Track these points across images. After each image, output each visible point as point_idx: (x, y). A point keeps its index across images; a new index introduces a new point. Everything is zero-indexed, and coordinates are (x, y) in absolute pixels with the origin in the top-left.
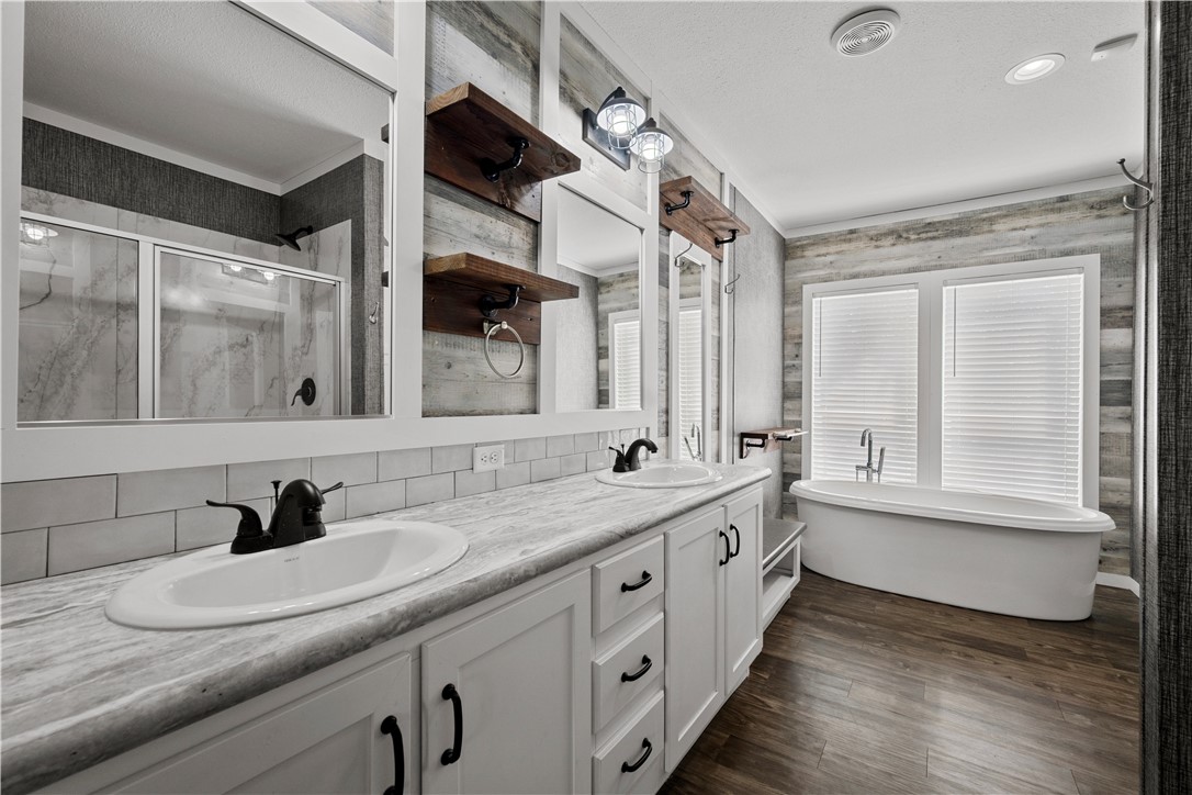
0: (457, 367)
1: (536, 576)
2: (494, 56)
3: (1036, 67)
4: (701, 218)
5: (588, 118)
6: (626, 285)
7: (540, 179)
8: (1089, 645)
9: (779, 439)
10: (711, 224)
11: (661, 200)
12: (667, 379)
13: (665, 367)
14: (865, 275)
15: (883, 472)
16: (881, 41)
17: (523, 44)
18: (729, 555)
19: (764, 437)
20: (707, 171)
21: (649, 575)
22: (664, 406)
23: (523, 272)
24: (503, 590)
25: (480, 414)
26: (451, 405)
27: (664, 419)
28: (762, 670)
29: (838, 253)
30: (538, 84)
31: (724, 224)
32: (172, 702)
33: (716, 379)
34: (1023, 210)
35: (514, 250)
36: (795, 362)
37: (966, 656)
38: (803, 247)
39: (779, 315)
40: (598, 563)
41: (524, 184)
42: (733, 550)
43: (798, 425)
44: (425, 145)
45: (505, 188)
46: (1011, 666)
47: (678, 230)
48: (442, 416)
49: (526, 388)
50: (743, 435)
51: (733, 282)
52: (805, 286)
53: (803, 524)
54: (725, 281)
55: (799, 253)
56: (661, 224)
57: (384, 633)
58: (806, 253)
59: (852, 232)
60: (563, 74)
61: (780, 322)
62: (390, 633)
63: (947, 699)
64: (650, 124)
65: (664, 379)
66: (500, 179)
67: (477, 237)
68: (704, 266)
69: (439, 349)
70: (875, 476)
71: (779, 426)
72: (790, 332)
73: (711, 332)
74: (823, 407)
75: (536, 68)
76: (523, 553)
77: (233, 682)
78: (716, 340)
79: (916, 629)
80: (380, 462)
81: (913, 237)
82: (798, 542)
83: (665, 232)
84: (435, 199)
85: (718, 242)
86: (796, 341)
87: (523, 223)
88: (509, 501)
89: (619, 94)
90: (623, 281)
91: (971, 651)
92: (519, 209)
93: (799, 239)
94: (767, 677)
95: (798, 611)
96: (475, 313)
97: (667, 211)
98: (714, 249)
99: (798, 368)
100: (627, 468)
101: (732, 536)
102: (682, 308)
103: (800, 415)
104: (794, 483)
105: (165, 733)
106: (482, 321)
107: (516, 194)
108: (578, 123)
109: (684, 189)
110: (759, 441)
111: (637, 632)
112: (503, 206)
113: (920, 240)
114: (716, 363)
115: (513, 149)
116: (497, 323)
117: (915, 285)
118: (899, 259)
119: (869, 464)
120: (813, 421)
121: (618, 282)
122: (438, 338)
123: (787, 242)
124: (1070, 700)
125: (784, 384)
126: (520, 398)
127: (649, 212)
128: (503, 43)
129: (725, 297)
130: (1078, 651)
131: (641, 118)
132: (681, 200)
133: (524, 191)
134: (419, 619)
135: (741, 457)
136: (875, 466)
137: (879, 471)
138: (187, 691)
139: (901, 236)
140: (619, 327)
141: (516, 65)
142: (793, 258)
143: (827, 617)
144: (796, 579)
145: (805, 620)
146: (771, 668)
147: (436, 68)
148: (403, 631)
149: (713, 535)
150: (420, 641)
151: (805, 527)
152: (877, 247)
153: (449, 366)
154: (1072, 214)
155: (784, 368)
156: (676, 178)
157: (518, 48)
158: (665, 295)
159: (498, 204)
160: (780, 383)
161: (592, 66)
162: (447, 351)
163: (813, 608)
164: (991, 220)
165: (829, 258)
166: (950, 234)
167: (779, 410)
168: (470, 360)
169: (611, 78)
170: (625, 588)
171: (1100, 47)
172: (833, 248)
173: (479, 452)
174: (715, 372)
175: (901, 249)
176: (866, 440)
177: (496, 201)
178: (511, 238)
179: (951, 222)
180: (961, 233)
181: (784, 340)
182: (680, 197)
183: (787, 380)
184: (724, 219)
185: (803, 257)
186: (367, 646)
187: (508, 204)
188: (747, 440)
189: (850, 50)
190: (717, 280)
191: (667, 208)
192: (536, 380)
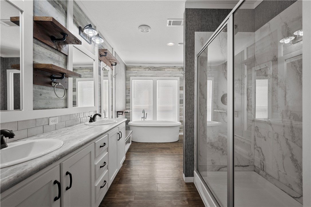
0: (43, 95)
1: (84, 145)
2: (54, 6)
3: (171, 44)
4: (108, 59)
5: (81, 29)
6: (82, 71)
7: (68, 44)
8: (178, 145)
9: (126, 112)
10: (111, 61)
11: (99, 53)
12: (101, 98)
13: (100, 95)
14: (143, 76)
15: (147, 118)
16: (148, 31)
17: (63, 5)
18: (120, 138)
19: (123, 112)
20: (109, 47)
21: (105, 143)
22: (100, 105)
23: (63, 69)
24: (78, 148)
25: (50, 109)
26: (41, 106)
27: (100, 108)
28: (125, 164)
29: (137, 70)
30: (67, 17)
31: (114, 61)
32: (11, 180)
33: (111, 98)
34: (169, 67)
35: (60, 63)
36: (129, 94)
37: (162, 151)
38: (130, 68)
39: (125, 83)
40: (95, 141)
41: (63, 44)
42: (120, 137)
43: (129, 109)
44: (33, 29)
45: (58, 45)
46: (168, 151)
47: (103, 61)
48: (39, 109)
49: (64, 101)
50: (118, 112)
51: (115, 75)
52: (131, 77)
53: (132, 131)
54: (114, 75)
55: (129, 69)
56: (99, 59)
57: (55, 160)
58: (131, 69)
59: (140, 66)
60: (74, 16)
61: (125, 85)
62: (56, 160)
63: (159, 159)
64: (98, 35)
65: (100, 98)
66: (57, 42)
67: (49, 58)
68: (109, 70)
69: (38, 90)
70: (145, 119)
71: (125, 109)
72: (127, 87)
73: (110, 87)
74: (134, 105)
75: (66, 13)
76: (80, 140)
77: (24, 174)
78: (112, 89)
79: (154, 148)
80: (18, 124)
81: (152, 69)
82: (131, 135)
83: (100, 61)
84: (36, 45)
85: (112, 65)
86: (129, 89)
87: (63, 55)
88: (63, 132)
89: (90, 26)
90: (81, 70)
91: (162, 150)
92: (62, 51)
93: (129, 66)
94: (126, 165)
95: (131, 150)
96: (49, 80)
97: (100, 56)
98: (111, 66)
99: (129, 96)
100: (93, 121)
101: (120, 133)
102: (104, 79)
103: (130, 107)
104: (129, 122)
105: (10, 188)
106: (52, 82)
107: (61, 47)
108: (78, 30)
109: (105, 52)
110: (121, 113)
111: (103, 156)
112: (57, 50)
113: (153, 70)
114: (111, 94)
115: (63, 36)
116: (57, 83)
117: (152, 79)
118: (149, 73)
119: (144, 117)
120: (133, 108)
121: (79, 69)
122: (37, 86)
123: (127, 66)
124: (176, 154)
125: (126, 100)
126: (63, 104)
127: (96, 56)
128: (57, 4)
129: (114, 78)
130: (177, 146)
131: (96, 33)
132: (104, 54)
133: (63, 46)
134: (62, 156)
135: (117, 117)
136: (145, 117)
137: (146, 118)
138: (14, 178)
139: (150, 69)
140: (79, 83)
141: (61, 11)
142: (128, 70)
143: (137, 150)
144: (131, 143)
145: (133, 151)
146: (127, 163)
147: (36, 7)
148: (59, 159)
149: (116, 134)
150: (60, 162)
151: (132, 132)
152: (145, 70)
153: (41, 95)
154: (176, 70)
155: (126, 96)
156: (103, 49)
157: (61, 6)
158: (100, 77)
159: (56, 49)
160: (125, 99)
161: (81, 15)
162: (40, 90)
163: (134, 149)
164: (165, 68)
165: (136, 71)
166: (158, 70)
167: (125, 106)
168: (48, 93)
169: (86, 19)
170: (101, 147)
171: (179, 44)
172: (137, 69)
173: (51, 119)
174: (111, 97)
175: (150, 71)
176: (144, 112)
177: (55, 48)
178: (59, 59)
179: (158, 68)
180: (160, 70)
181: (126, 89)
182: (104, 53)
183: (127, 98)
184: (114, 60)
185: (130, 70)
186: (52, 163)
187: (59, 49)
188: (118, 113)
189: (142, 31)
190: (112, 74)
191: (101, 55)
192: (67, 99)
